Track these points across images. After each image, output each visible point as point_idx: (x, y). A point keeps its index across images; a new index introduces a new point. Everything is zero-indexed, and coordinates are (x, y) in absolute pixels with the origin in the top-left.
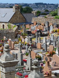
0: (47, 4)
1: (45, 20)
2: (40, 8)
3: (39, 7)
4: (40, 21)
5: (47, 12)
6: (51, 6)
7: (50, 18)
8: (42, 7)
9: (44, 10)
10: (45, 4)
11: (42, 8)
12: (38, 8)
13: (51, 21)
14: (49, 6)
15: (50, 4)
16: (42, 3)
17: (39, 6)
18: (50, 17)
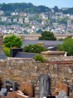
0: (49, 10)
1: (38, 70)
2: (21, 25)
3: (15, 20)
4: (16, 72)
5: (48, 39)
6: (65, 15)
7: (59, 63)
8: (30, 20)
9: (38, 32)
10: (43, 9)
11: (28, 26)
12: (10, 24)
13: (63, 76)
14: (56, 18)
15: (61, 11)
16: (30, 5)
17: (18, 17)
18: (57, 59)
